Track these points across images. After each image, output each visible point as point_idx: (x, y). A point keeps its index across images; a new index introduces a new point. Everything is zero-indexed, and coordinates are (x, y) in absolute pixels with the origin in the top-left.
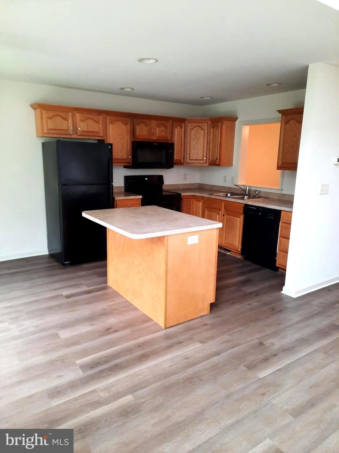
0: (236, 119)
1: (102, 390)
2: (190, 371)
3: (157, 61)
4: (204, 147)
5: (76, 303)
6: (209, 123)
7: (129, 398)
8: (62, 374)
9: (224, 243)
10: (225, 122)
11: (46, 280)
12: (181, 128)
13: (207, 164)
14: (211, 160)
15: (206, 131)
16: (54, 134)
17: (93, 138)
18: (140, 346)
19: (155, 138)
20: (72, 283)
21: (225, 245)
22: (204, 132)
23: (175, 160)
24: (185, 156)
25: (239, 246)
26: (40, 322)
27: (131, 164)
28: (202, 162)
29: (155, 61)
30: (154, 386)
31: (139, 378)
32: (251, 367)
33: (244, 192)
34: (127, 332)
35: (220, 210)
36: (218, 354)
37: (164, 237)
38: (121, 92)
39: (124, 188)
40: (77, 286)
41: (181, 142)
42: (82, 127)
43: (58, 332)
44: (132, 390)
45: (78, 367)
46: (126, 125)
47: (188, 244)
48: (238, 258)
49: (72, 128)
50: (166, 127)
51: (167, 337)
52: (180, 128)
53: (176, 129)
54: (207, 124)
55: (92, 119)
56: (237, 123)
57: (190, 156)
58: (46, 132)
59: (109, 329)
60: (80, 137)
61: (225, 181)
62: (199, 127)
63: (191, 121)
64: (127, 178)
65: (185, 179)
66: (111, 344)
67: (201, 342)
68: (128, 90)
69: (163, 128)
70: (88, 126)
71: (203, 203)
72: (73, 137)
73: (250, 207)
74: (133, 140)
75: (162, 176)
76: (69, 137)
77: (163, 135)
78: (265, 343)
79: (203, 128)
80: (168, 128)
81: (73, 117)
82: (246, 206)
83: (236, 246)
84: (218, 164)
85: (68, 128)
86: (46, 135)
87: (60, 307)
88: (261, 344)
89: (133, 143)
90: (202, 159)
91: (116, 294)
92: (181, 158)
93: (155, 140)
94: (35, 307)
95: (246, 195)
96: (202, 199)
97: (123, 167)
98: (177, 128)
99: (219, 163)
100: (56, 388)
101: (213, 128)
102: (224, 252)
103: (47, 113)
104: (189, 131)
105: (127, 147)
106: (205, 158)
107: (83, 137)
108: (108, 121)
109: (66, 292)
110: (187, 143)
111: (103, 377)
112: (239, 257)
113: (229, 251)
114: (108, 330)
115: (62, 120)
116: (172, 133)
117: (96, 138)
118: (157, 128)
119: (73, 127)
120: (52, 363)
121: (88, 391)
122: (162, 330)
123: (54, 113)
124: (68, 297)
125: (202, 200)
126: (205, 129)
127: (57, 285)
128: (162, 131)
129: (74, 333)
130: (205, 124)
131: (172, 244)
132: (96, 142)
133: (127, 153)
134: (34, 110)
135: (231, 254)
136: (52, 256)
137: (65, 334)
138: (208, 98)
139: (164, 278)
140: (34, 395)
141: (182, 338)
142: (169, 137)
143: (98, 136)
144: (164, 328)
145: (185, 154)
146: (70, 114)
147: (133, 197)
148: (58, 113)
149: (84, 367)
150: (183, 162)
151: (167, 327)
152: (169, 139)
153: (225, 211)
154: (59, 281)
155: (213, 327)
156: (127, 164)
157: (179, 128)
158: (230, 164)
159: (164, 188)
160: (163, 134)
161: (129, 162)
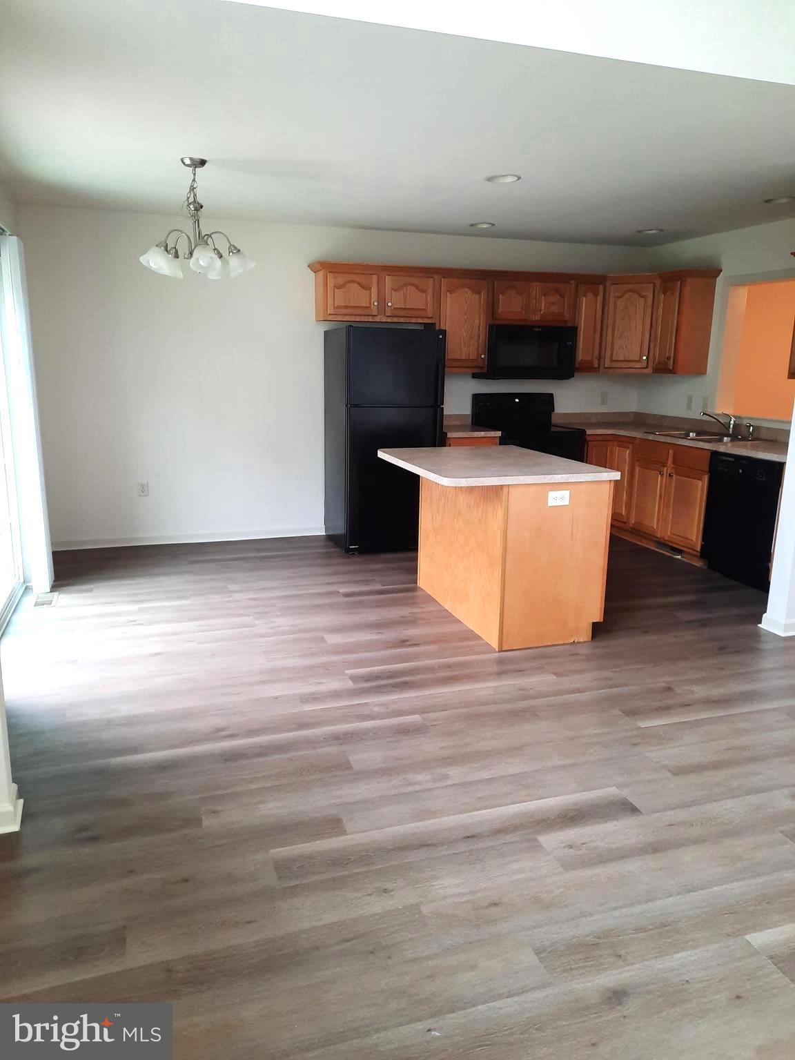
0: (716, 272)
1: (376, 705)
2: (524, 704)
3: (519, 178)
4: (643, 334)
5: (361, 604)
6: (658, 282)
7: (415, 718)
8: (324, 681)
9: (669, 533)
10: (689, 280)
11: (318, 570)
12: (596, 295)
13: (649, 370)
14: (656, 362)
15: (650, 301)
16: (344, 315)
17: (413, 320)
18: (449, 666)
19: (537, 318)
20: (358, 578)
21: (670, 540)
22: (646, 302)
23: (579, 363)
24: (603, 353)
25: (697, 539)
26: (299, 621)
27: (485, 370)
28: (638, 365)
29: (516, 178)
30: (458, 711)
31: (436, 700)
32: (632, 713)
33: (724, 431)
34: (433, 647)
35: (664, 464)
36: (579, 691)
37: (502, 486)
38: (472, 231)
39: (471, 418)
40: (366, 582)
41: (595, 324)
42: (395, 301)
43: (325, 636)
44: (422, 711)
45: (347, 677)
46: (479, 293)
47: (549, 505)
48: (696, 566)
49: (376, 304)
50: (562, 296)
51: (500, 662)
52: (592, 296)
53: (584, 298)
54: (652, 285)
55: (413, 285)
56: (719, 280)
57: (612, 355)
58: (332, 312)
59: (404, 641)
60: (389, 320)
61: (689, 407)
62: (634, 291)
63: (618, 281)
64: (477, 398)
65: (604, 402)
66: (402, 659)
67: (557, 674)
68: (485, 226)
69: (555, 298)
70: (405, 298)
71: (633, 453)
72: (377, 319)
73: (724, 458)
74: (492, 322)
75: (551, 395)
76: (370, 319)
77: (556, 311)
78: (676, 689)
79: (644, 294)
80: (566, 297)
81: (380, 283)
82: (715, 454)
83: (692, 540)
84: (671, 370)
85: (370, 303)
86: (330, 318)
87: (332, 606)
88: (669, 689)
89: (491, 327)
90: (638, 359)
91: (430, 600)
92: (592, 357)
93: (537, 321)
94: (294, 603)
95: (728, 435)
96: (630, 443)
97: (471, 376)
98: (585, 296)
99: (673, 367)
100: (313, 694)
101: (665, 293)
102: (668, 554)
103: (335, 278)
104: (612, 299)
105: (479, 336)
106: (645, 358)
107: (396, 320)
108: (443, 288)
109: (343, 590)
110: (607, 327)
111: (382, 692)
112: (699, 564)
113: (680, 552)
114: (403, 643)
115: (360, 288)
116: (575, 306)
117: (420, 321)
118: (543, 297)
119: (378, 302)
120: (311, 668)
121: (357, 703)
122: (496, 652)
123: (347, 277)
124: (347, 595)
125: (631, 446)
126: (647, 296)
127: (333, 579)
128: (554, 303)
129: (349, 640)
130: (649, 285)
131: (517, 501)
132: (422, 328)
133: (478, 349)
134: (313, 274)
135: (683, 559)
136: (331, 539)
137: (333, 639)
138: (653, 232)
139: (500, 561)
140: (281, 696)
141: (524, 666)
142: (567, 316)
143: (423, 318)
144: (497, 650)
145: (603, 349)
146: (375, 277)
147: (482, 434)
148: (354, 277)
149: (354, 678)
150: (596, 365)
151: (503, 649)
152: (567, 318)
153: (673, 466)
154: (336, 574)
155: (588, 658)
156: (477, 371)
157: (590, 295)
158: (699, 369)
159: (555, 420)
160: (555, 309)
161: (481, 365)
